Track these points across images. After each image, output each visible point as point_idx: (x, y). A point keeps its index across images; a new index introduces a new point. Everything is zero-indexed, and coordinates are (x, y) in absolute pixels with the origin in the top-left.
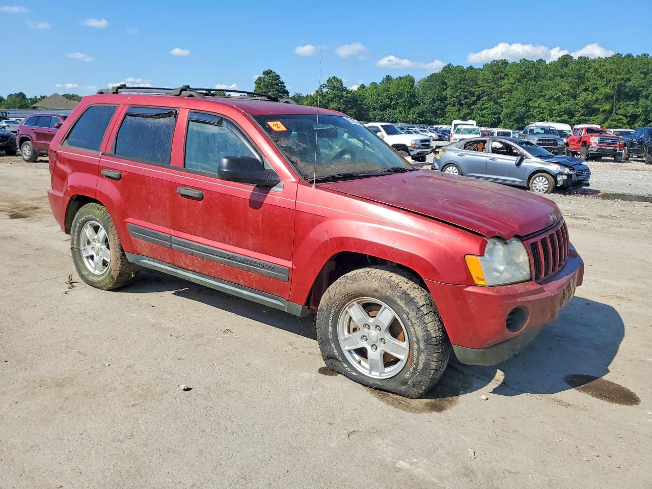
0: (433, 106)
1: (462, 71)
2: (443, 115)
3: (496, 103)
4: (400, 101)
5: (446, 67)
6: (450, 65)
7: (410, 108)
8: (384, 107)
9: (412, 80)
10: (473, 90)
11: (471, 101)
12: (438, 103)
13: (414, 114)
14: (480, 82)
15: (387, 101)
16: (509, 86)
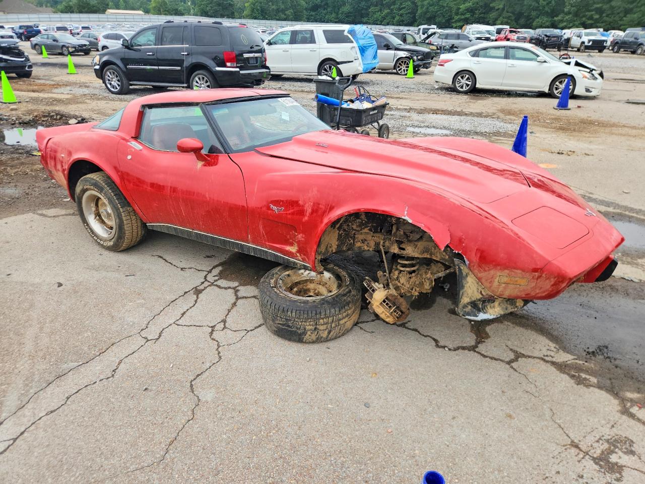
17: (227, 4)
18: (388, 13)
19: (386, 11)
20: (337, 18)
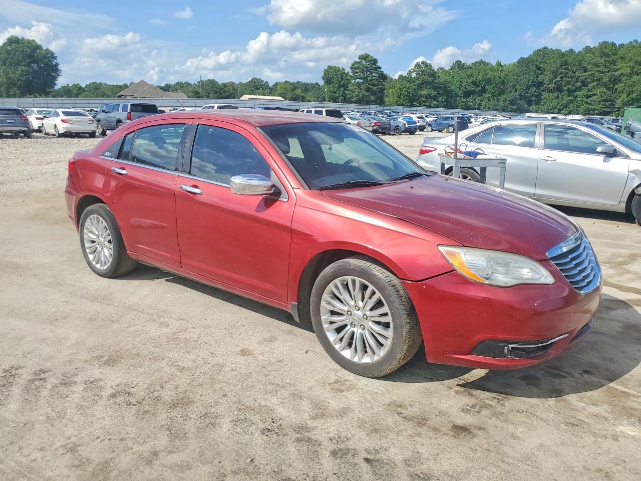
0: (527, 93)
1: (562, 54)
2: (538, 102)
3: (608, 89)
4: (488, 87)
5: (539, 51)
6: (546, 48)
7: (499, 95)
8: (468, 94)
9: (499, 64)
10: (579, 75)
11: (574, 88)
12: (533, 90)
13: (506, 101)
14: (589, 67)
15: (472, 87)
16: (628, 71)
17: (378, 89)
18: (571, 102)
19: (566, 99)
20: (497, 106)
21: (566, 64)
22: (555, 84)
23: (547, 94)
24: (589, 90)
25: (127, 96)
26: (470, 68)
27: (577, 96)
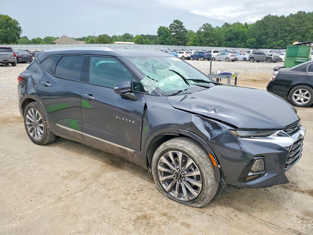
2: (266, 43)
4: (241, 36)
6: (270, 15)
8: (230, 39)
9: (246, 24)
10: (287, 28)
11: (284, 35)
12: (264, 37)
14: (292, 24)
15: (232, 36)
17: (183, 37)
18: (282, 42)
19: (281, 41)
20: (245, 45)
21: (280, 23)
22: (274, 33)
23: (271, 39)
24: (292, 37)
25: (56, 43)
26: (231, 26)
27: (286, 39)
